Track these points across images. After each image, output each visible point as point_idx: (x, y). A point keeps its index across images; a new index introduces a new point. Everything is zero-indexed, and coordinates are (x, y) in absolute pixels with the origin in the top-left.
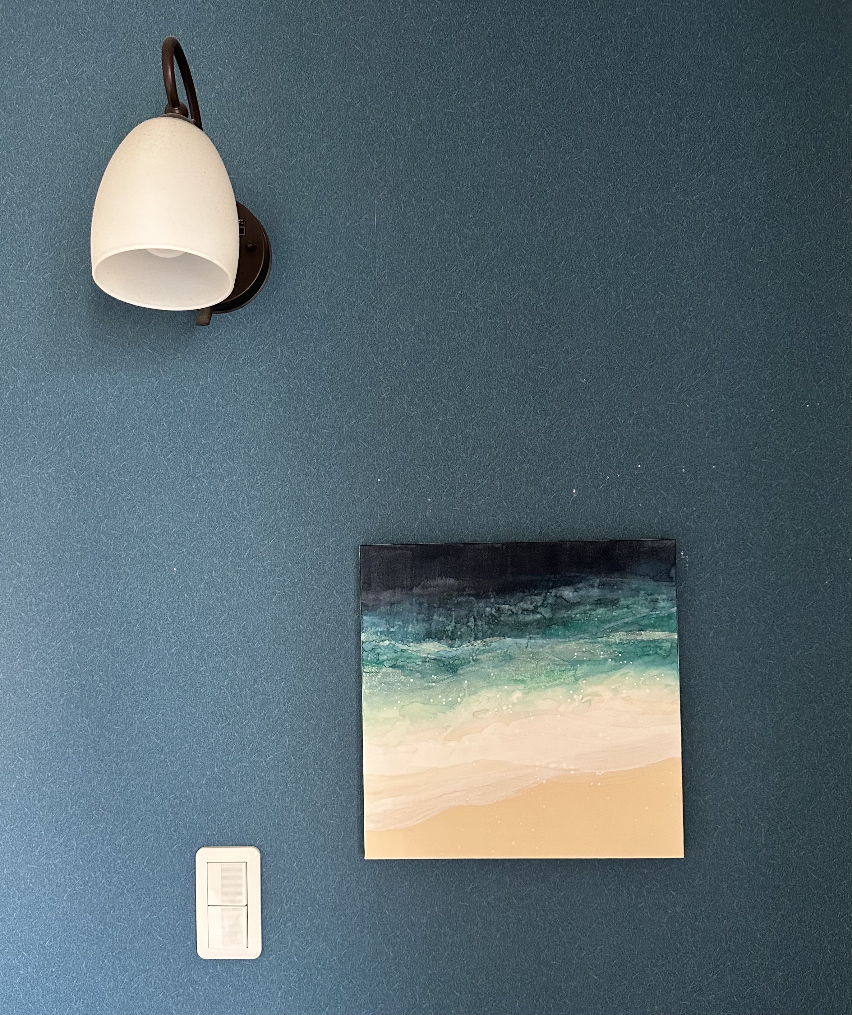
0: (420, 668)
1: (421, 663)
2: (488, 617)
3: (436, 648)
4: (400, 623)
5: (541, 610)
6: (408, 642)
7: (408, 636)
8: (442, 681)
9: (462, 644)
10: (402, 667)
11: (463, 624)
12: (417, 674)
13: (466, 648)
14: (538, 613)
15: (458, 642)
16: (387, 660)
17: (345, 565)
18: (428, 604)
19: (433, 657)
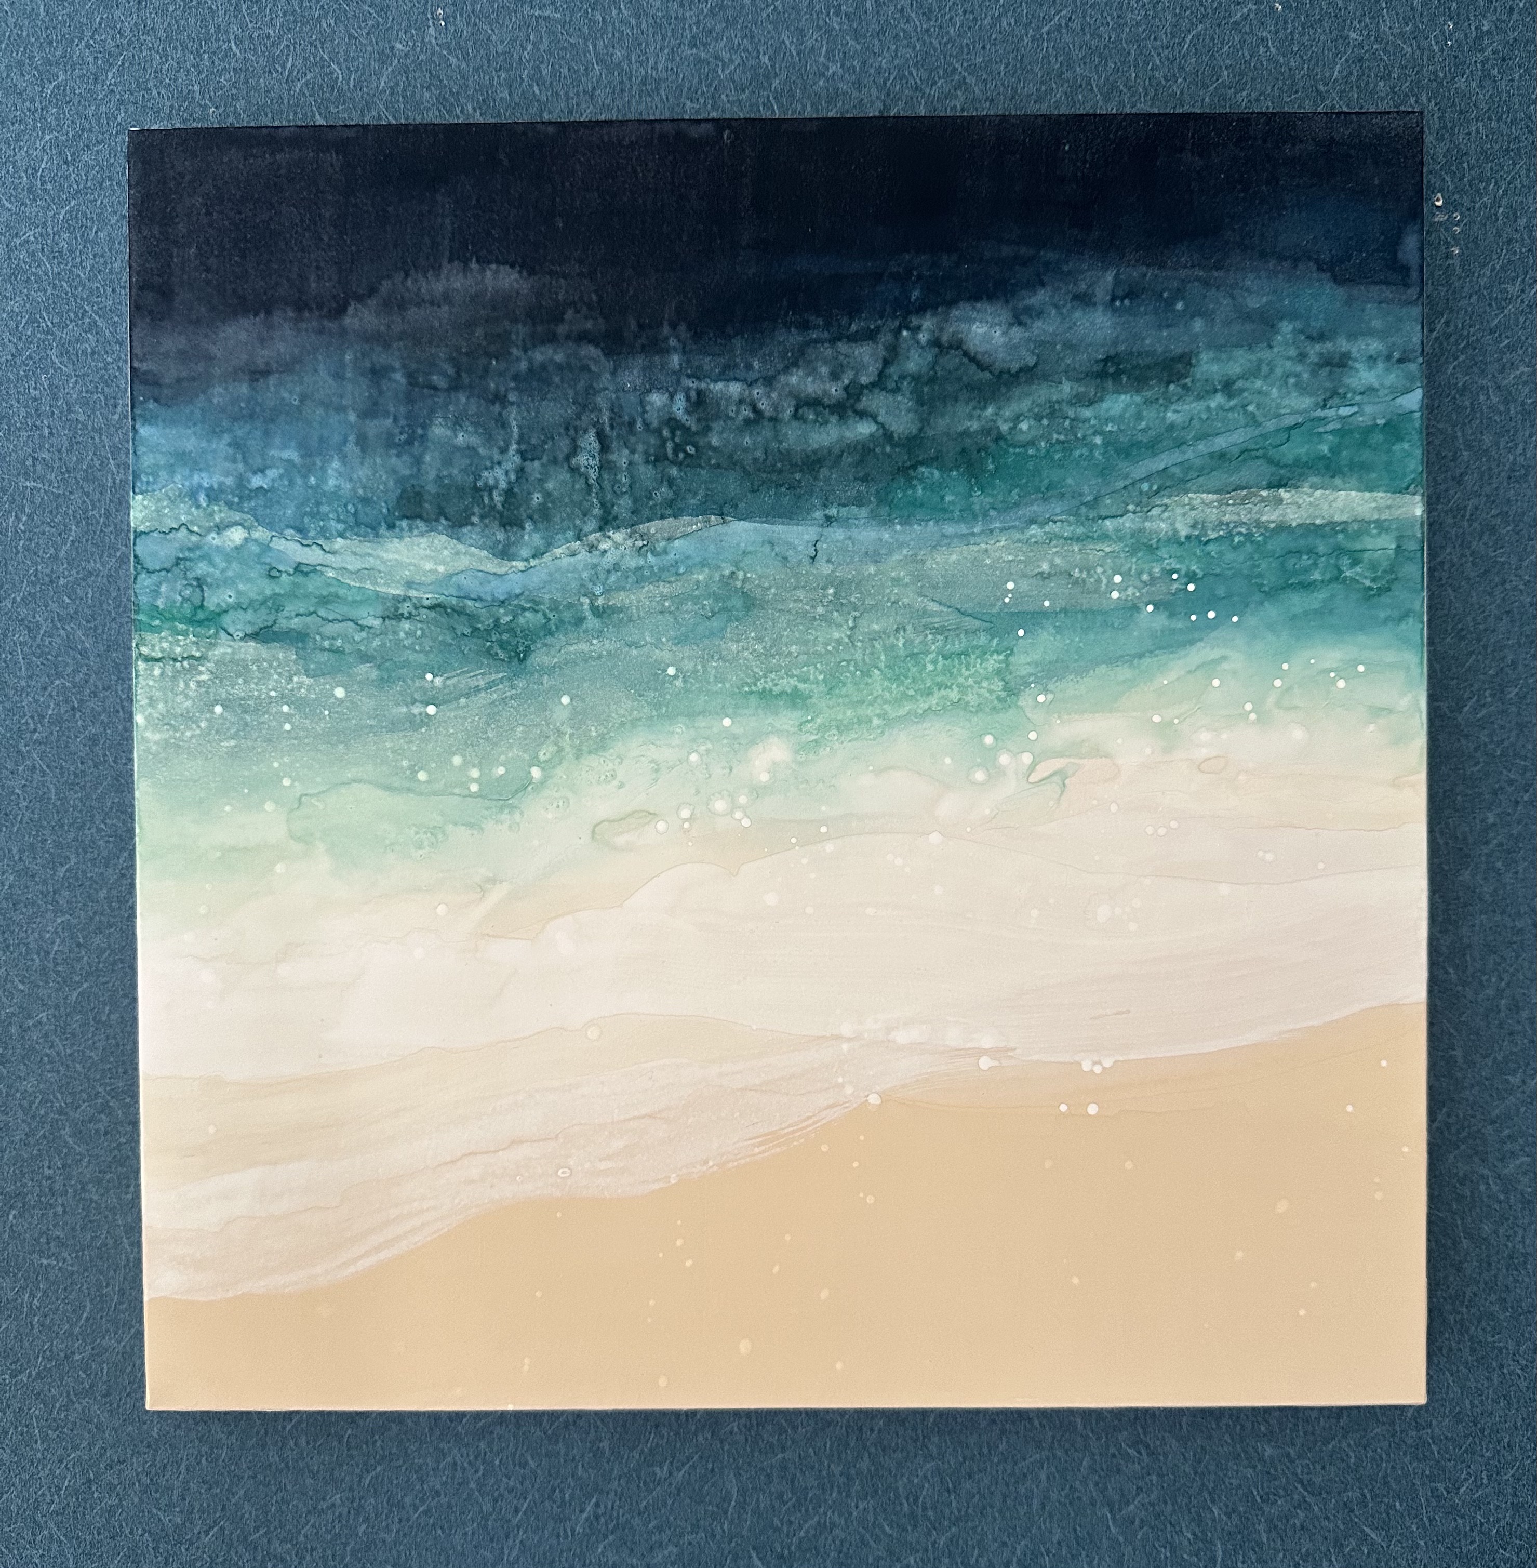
0: (376, 643)
1: (377, 623)
2: (658, 431)
3: (444, 563)
4: (292, 454)
5: (875, 402)
6: (324, 533)
7: (325, 509)
8: (467, 695)
9: (549, 545)
10: (297, 638)
11: (555, 461)
12: (363, 668)
13: (566, 561)
14: (862, 415)
15: (532, 537)
16: (238, 606)
17: (95, 242)
18: (411, 377)
19: (428, 598)
